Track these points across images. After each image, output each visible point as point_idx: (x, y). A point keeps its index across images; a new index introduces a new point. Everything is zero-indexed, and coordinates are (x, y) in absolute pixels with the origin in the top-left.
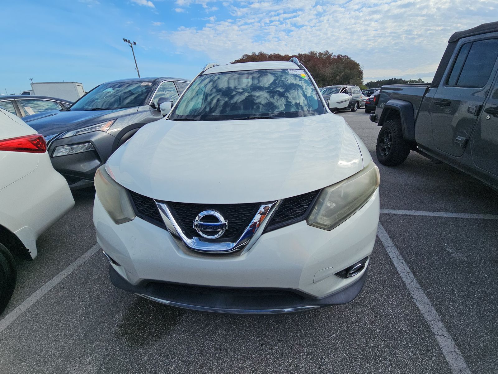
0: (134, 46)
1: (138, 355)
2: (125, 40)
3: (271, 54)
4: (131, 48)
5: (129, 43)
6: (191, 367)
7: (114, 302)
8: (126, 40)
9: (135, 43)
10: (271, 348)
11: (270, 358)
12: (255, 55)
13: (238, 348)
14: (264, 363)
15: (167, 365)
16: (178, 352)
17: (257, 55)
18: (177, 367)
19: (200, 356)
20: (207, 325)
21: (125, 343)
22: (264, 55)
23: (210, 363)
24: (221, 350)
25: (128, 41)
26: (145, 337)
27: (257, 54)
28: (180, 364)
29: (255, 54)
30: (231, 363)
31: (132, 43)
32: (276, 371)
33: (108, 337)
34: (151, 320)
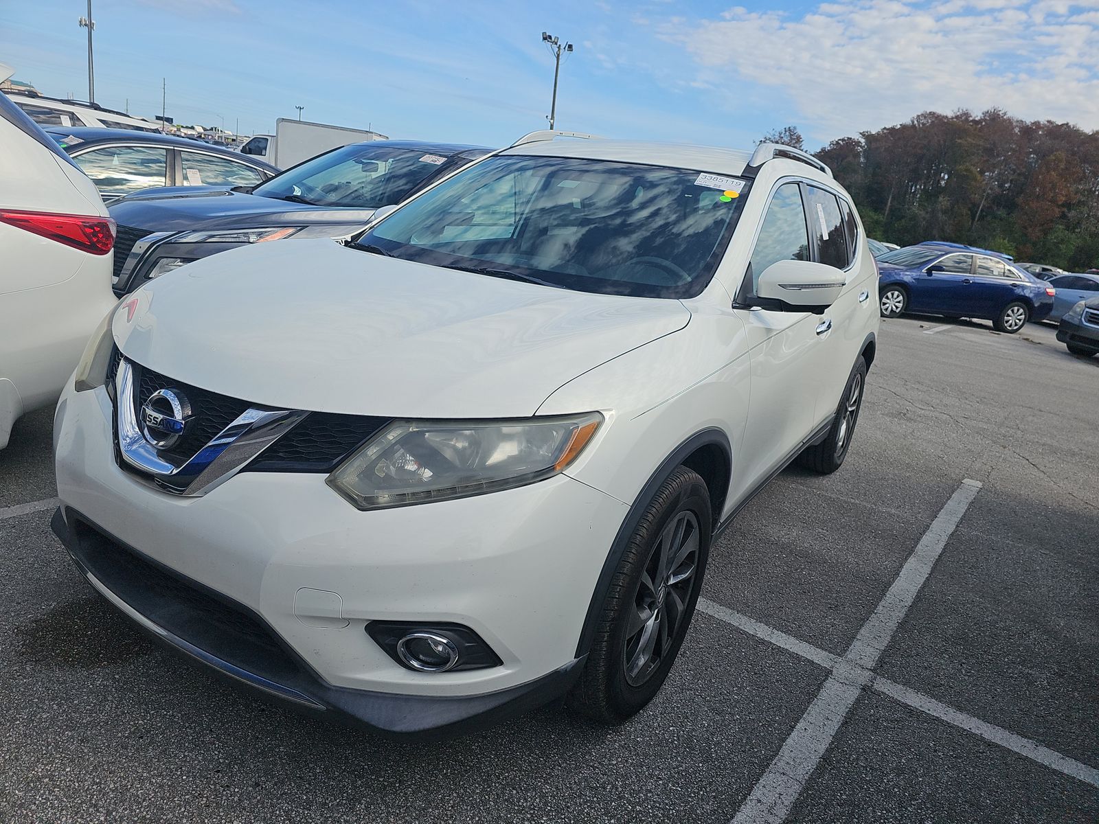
0: (564, 54)
1: (17, 672)
2: (547, 38)
3: (1037, 124)
4: (556, 59)
5: (554, 46)
6: (71, 731)
7: (61, 583)
8: (550, 37)
9: (570, 46)
10: (227, 786)
11: (207, 797)
12: (967, 119)
13: (173, 752)
14: (187, 797)
15: (42, 708)
16: (75, 702)
17: (974, 121)
18: (52, 719)
19: (101, 726)
20: (163, 692)
21: (18, 646)
22: (1005, 120)
23: (104, 743)
24: (142, 738)
25: (553, 39)
26: (53, 654)
27: (977, 114)
28: (61, 718)
29: (967, 115)
30: (136, 764)
31: (562, 47)
32: (194, 819)
33: (5, 625)
34: (86, 635)
